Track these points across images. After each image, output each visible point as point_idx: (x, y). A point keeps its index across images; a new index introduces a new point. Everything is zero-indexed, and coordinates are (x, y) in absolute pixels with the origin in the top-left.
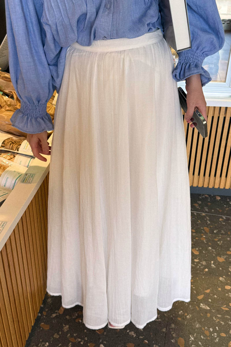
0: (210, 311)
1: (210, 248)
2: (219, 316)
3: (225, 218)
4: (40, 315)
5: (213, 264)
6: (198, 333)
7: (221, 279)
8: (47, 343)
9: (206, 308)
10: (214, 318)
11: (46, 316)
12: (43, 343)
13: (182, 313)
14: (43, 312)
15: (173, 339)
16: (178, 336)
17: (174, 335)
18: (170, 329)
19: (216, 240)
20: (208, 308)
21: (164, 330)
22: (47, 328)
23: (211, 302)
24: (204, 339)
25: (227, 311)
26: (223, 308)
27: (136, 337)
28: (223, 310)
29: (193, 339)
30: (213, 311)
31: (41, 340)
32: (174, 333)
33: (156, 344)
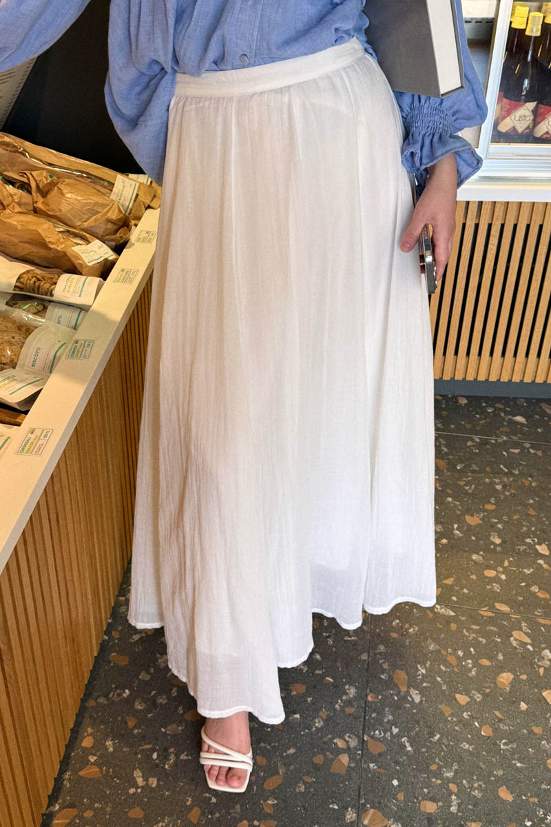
0: (455, 619)
1: (450, 499)
2: (475, 627)
3: (478, 440)
4: (106, 638)
5: (457, 529)
6: (434, 661)
7: (475, 557)
8: (127, 691)
9: (446, 614)
10: (465, 631)
11: (119, 639)
12: (118, 691)
13: (398, 623)
14: (113, 633)
15: (383, 673)
16: (394, 666)
17: (386, 666)
18: (375, 655)
19: (462, 483)
20: (452, 614)
21: (364, 657)
22: (123, 661)
23: (457, 603)
24: (446, 672)
25: (490, 617)
26: (482, 613)
27: (307, 671)
28: (483, 616)
29: (424, 671)
30: (463, 618)
31: (113, 686)
32: (384, 662)
33: (351, 684)
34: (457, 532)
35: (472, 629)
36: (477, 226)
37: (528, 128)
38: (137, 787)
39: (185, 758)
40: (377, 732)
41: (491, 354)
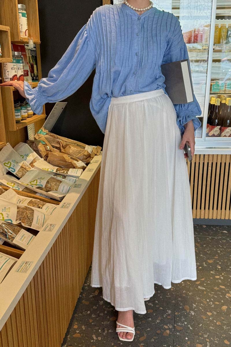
0: (206, 290)
1: (202, 255)
3: (211, 238)
4: (81, 296)
5: (205, 264)
6: (199, 303)
7: (212, 272)
8: (89, 312)
9: (203, 289)
10: (209, 294)
11: (85, 297)
12: (86, 312)
13: (185, 292)
14: (83, 295)
15: (180, 306)
16: (184, 304)
17: (181, 304)
18: (177, 301)
19: (206, 250)
20: (204, 289)
21: (174, 302)
22: (87, 303)
23: (206, 286)
24: (203, 306)
25: (218, 290)
26: (215, 288)
27: (153, 306)
28: (215, 290)
29: (195, 306)
30: (208, 290)
31: (84, 310)
32: (181, 303)
33: (169, 310)
34: (205, 265)
35: (212, 293)
36: (204, 163)
37: (218, 134)
38: (94, 340)
39: (111, 331)
40: (179, 324)
41: (213, 209)
